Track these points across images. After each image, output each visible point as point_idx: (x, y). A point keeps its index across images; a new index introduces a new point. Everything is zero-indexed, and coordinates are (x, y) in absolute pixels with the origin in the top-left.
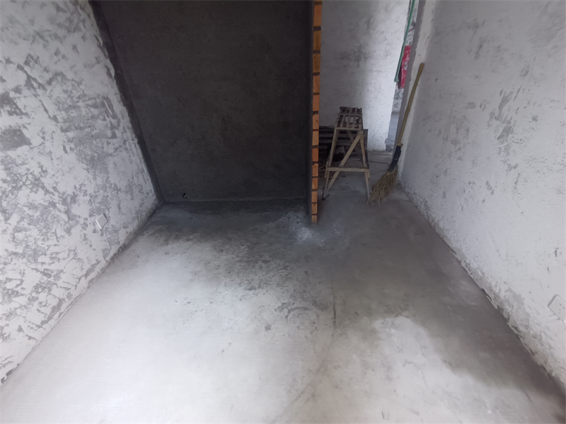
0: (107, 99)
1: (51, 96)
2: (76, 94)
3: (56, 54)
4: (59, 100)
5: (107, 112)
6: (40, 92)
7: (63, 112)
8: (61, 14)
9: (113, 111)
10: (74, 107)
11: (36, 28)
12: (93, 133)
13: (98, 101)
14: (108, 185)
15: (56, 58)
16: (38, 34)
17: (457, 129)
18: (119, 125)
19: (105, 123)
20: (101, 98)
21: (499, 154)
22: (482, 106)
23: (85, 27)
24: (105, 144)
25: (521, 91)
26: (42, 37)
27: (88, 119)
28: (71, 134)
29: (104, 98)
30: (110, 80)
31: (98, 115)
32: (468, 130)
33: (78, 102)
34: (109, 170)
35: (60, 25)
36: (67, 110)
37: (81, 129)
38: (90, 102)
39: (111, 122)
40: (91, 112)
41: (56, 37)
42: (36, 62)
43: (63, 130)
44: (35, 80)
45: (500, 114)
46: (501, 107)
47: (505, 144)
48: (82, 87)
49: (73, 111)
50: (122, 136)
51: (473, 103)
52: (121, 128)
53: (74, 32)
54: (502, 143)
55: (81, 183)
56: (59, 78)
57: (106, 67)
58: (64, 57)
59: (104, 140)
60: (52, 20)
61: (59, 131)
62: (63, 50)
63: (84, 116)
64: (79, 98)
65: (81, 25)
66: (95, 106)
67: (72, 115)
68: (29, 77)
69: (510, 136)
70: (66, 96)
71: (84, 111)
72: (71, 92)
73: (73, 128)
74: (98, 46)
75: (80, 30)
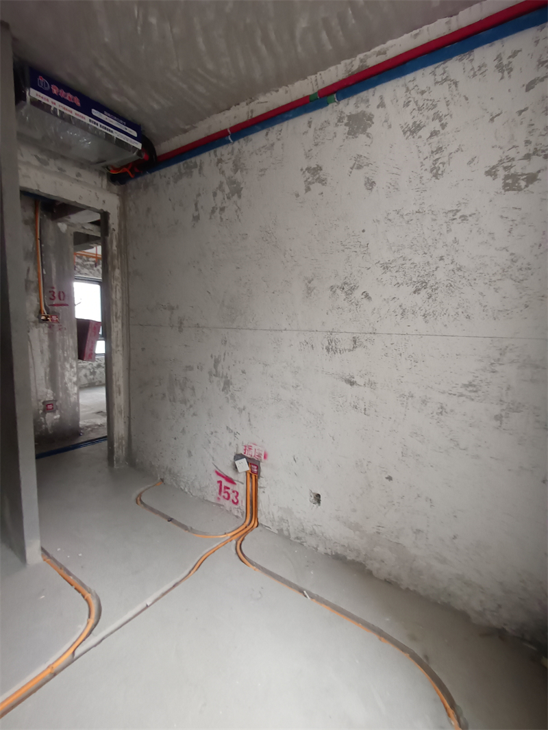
17: (183, 390)
21: (228, 402)
22: (200, 367)
25: (227, 354)
32: (193, 389)
45: (216, 371)
46: (215, 366)
47: (230, 393)
51: (190, 366)
54: (227, 393)
69: (231, 387)
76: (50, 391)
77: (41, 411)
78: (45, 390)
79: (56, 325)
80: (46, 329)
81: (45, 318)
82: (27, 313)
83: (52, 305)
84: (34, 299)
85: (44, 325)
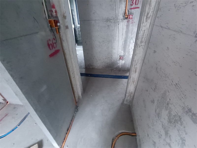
76: (123, 52)
77: (118, 59)
78: (121, 51)
79: (131, 20)
80: (126, 23)
81: (126, 17)
82: (119, 15)
83: (131, 9)
84: (123, 6)
85: (126, 21)
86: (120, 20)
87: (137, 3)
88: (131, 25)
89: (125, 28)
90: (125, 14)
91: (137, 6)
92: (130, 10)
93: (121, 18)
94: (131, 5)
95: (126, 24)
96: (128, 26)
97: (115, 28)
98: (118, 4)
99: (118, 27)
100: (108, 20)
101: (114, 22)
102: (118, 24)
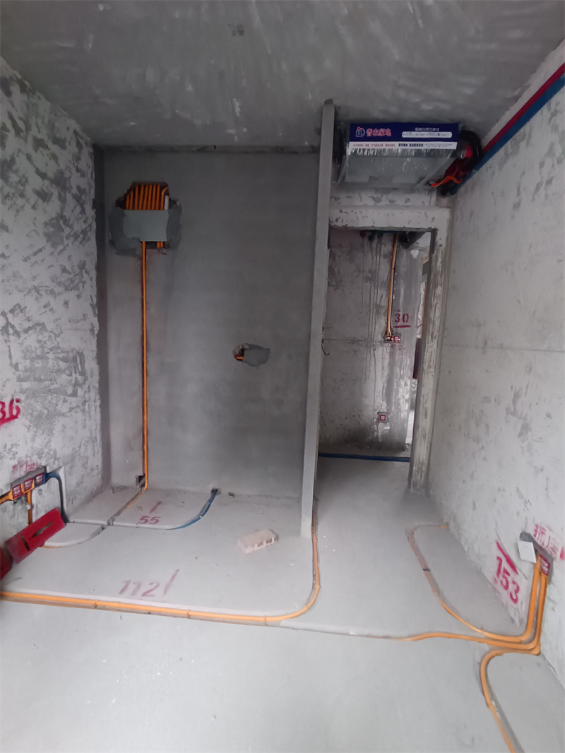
0: (81, 355)
1: (22, 344)
2: (49, 345)
3: (45, 307)
4: (29, 348)
5: (76, 367)
6: (12, 338)
7: (28, 361)
8: (65, 274)
9: (83, 367)
10: (42, 357)
11: (36, 283)
12: (52, 387)
13: (71, 355)
14: (46, 450)
15: (43, 310)
16: (35, 288)
18: (84, 383)
19: (70, 378)
20: (75, 352)
21: (523, 454)
23: (83, 287)
24: (61, 401)
25: (529, 387)
26: (37, 291)
27: (52, 372)
28: (26, 385)
29: (78, 353)
30: (92, 336)
31: (65, 369)
33: (48, 353)
34: (54, 432)
35: (60, 284)
36: (32, 360)
37: (40, 380)
38: (61, 355)
39: (76, 379)
40: (58, 365)
41: (52, 292)
42: (22, 312)
43: (20, 380)
44: (13, 327)
46: (514, 402)
47: (526, 442)
48: (59, 339)
49: (40, 361)
50: (84, 395)
51: (487, 397)
52: (86, 387)
53: (71, 290)
54: (523, 441)
55: (14, 442)
56: (38, 328)
57: (92, 324)
58: (51, 310)
59: (62, 397)
60: (53, 279)
61: (15, 379)
62: (53, 304)
63: (50, 368)
64: (51, 349)
65: (81, 285)
66: (65, 360)
67: (36, 365)
68: (8, 324)
70: (38, 345)
71: (51, 363)
72: (45, 343)
73: (32, 378)
74: (90, 304)
75: (78, 289)
77: (375, 420)
78: (381, 402)
79: (397, 345)
80: (389, 348)
81: (389, 338)
82: (376, 334)
83: (396, 327)
84: (382, 322)
85: (388, 345)
86: (378, 343)
87: (405, 320)
88: (398, 352)
89: (387, 356)
90: (386, 333)
91: (405, 324)
92: (394, 329)
93: (379, 340)
94: (396, 321)
95: (388, 351)
96: (392, 355)
97: (369, 356)
98: (374, 318)
99: (374, 354)
100: (354, 341)
101: (367, 346)
102: (374, 350)
